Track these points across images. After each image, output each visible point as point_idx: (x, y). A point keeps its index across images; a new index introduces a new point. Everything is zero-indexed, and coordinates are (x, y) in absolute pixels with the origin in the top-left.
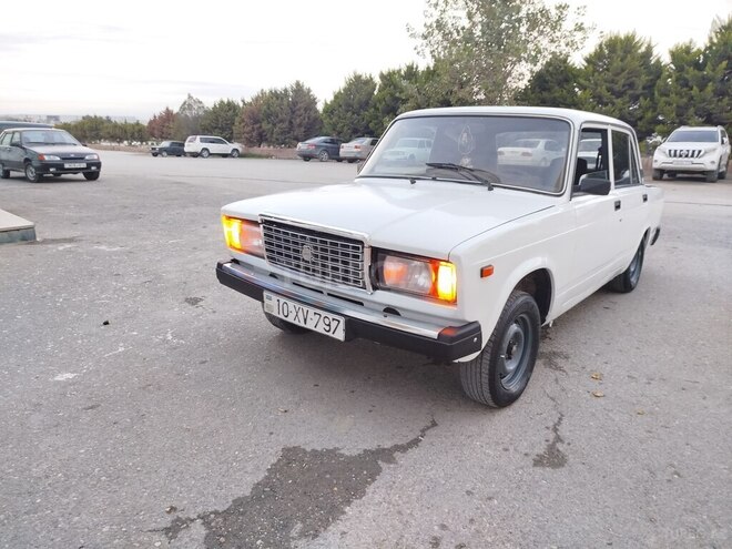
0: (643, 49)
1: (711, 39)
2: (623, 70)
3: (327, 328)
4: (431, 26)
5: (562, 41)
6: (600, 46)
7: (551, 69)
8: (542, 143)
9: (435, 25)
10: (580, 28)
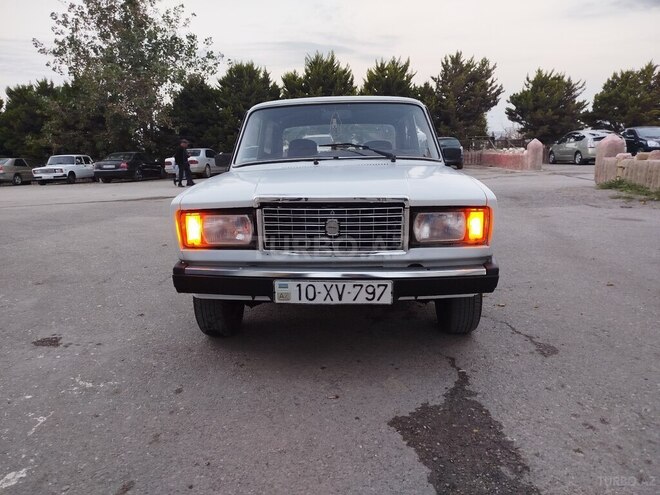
0: (261, 75)
1: (306, 71)
2: (252, 92)
3: (371, 297)
4: (62, 43)
5: (199, 65)
6: (230, 71)
7: (193, 89)
8: (203, 151)
9: (67, 42)
10: (210, 56)
